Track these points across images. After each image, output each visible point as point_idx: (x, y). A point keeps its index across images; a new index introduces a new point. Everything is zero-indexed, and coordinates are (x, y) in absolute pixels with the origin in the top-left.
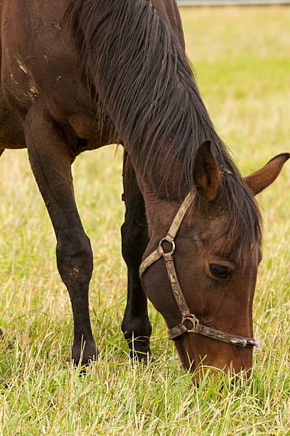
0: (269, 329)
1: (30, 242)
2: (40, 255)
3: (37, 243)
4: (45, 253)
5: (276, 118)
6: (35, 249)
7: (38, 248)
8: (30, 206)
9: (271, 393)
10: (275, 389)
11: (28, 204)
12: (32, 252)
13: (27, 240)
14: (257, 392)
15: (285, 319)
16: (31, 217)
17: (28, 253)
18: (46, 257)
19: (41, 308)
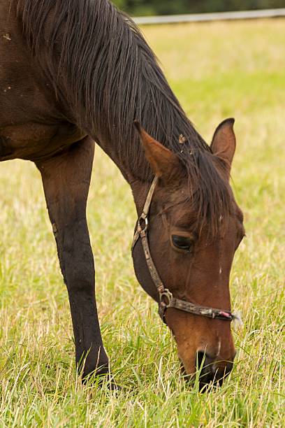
0: (253, 351)
1: (9, 271)
2: (19, 284)
3: (16, 272)
4: (24, 282)
5: (264, 134)
6: (14, 279)
7: (17, 277)
8: (9, 235)
9: (254, 418)
10: (259, 413)
11: (6, 233)
12: (11, 282)
13: (5, 270)
14: (240, 417)
15: (270, 341)
16: (10, 246)
17: (7, 284)
18: (25, 287)
19: (19, 339)
